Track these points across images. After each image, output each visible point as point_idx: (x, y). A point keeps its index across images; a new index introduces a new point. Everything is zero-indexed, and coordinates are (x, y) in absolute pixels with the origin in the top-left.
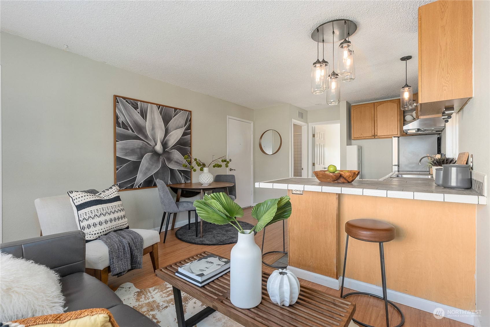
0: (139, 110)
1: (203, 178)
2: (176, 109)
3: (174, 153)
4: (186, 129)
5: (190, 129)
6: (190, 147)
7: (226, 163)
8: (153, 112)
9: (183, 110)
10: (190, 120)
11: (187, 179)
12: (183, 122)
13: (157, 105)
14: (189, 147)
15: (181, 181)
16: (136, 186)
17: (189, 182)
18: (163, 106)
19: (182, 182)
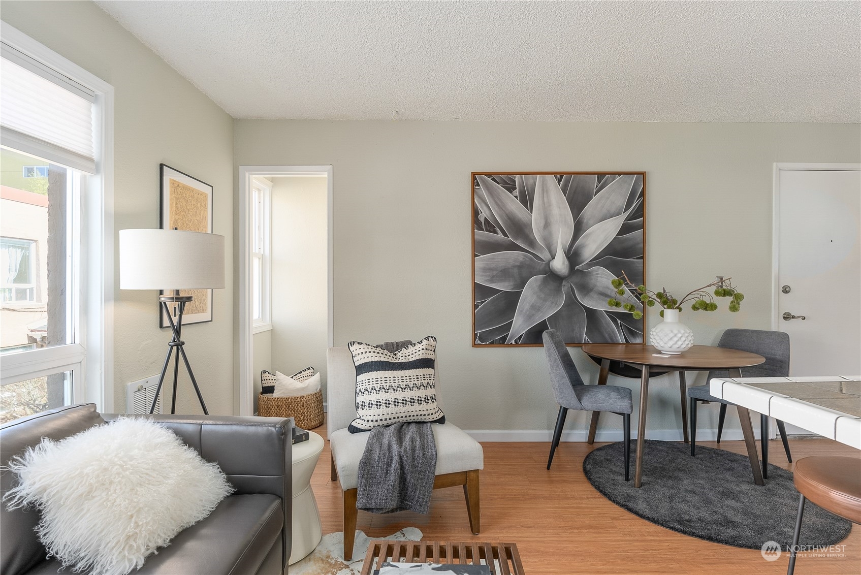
0: (517, 192)
1: (658, 336)
2: (601, 175)
3: (598, 274)
4: (630, 218)
5: (642, 216)
6: (642, 258)
7: (731, 298)
8: (547, 192)
9: (619, 174)
10: (643, 194)
11: (633, 334)
12: (622, 201)
13: (555, 174)
14: (637, 259)
15: (616, 337)
16: (510, 339)
17: (639, 340)
18: (571, 174)
19: (617, 340)
